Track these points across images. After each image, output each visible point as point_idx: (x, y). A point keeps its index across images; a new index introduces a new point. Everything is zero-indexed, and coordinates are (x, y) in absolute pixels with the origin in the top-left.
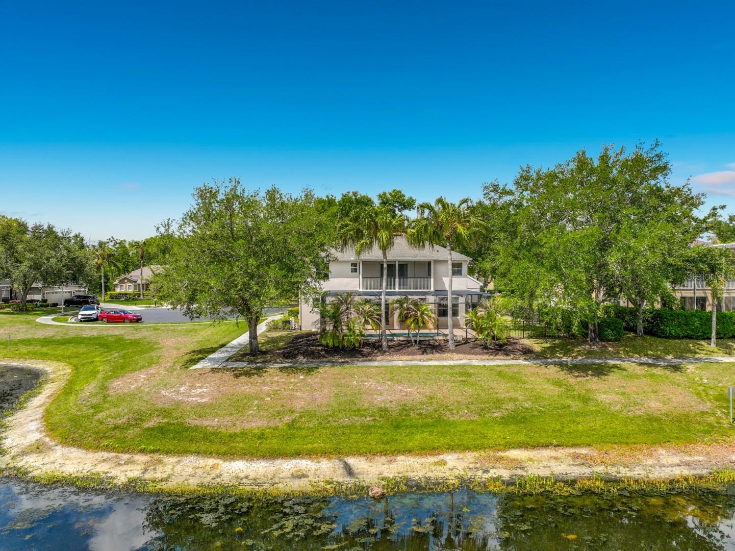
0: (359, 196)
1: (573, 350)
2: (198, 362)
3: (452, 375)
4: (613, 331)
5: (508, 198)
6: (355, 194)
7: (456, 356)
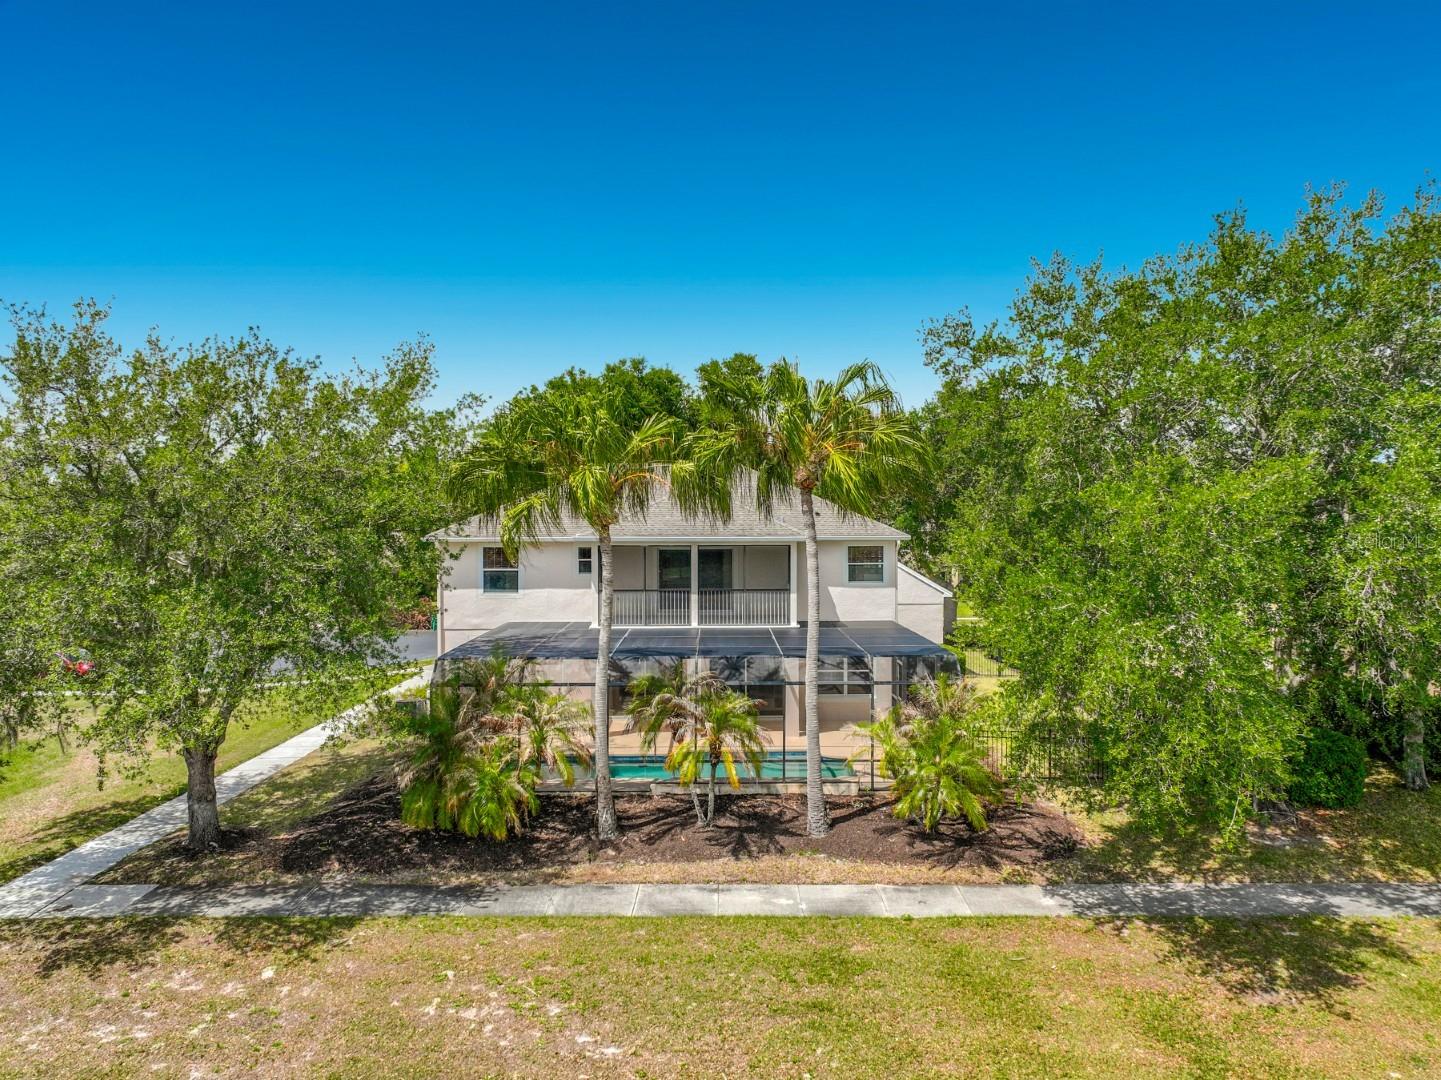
0: (647, 371)
1: (1206, 844)
2: (25, 871)
3: (784, 968)
4: (1330, 774)
5: (996, 365)
6: (638, 364)
7: (823, 866)
